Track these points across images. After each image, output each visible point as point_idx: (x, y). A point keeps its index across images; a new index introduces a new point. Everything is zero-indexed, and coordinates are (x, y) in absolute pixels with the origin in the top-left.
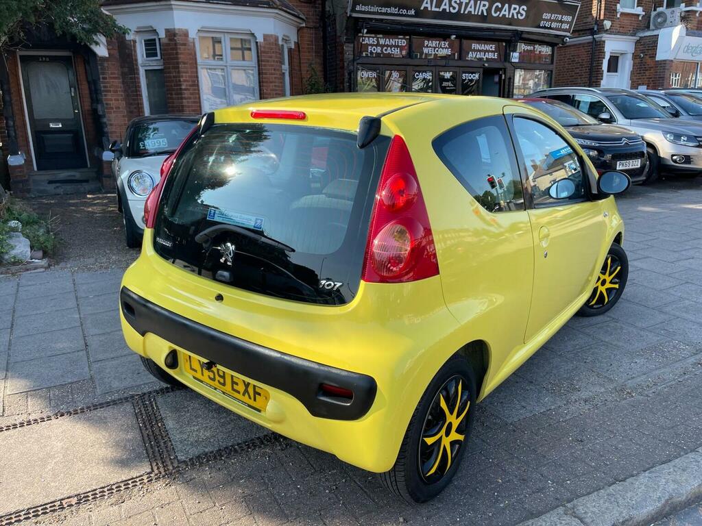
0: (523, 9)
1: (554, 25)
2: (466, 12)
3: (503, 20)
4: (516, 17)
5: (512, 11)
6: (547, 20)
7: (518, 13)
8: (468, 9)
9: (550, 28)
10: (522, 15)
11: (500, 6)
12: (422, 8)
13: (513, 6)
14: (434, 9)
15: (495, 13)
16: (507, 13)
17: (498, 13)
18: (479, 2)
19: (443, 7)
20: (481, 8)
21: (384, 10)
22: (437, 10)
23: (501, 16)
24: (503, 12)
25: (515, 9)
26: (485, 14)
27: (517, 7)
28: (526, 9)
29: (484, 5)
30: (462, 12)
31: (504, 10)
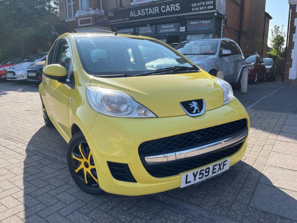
0: (177, 5)
1: (201, 8)
2: (149, 14)
3: (169, 13)
4: (175, 10)
5: (172, 8)
6: (195, 7)
7: (175, 8)
8: (150, 12)
9: (200, 10)
10: (178, 8)
11: (164, 7)
12: (131, 17)
13: (171, 5)
14: (135, 16)
15: (163, 10)
16: (169, 9)
17: (165, 10)
18: (153, 8)
19: (138, 14)
20: (156, 10)
21: (118, 20)
22: (137, 16)
23: (167, 11)
24: (167, 10)
25: (173, 6)
26: (159, 12)
27: (174, 5)
28: (179, 5)
29: (157, 9)
30: (147, 14)
31: (167, 8)
